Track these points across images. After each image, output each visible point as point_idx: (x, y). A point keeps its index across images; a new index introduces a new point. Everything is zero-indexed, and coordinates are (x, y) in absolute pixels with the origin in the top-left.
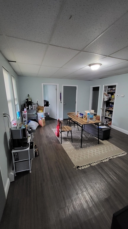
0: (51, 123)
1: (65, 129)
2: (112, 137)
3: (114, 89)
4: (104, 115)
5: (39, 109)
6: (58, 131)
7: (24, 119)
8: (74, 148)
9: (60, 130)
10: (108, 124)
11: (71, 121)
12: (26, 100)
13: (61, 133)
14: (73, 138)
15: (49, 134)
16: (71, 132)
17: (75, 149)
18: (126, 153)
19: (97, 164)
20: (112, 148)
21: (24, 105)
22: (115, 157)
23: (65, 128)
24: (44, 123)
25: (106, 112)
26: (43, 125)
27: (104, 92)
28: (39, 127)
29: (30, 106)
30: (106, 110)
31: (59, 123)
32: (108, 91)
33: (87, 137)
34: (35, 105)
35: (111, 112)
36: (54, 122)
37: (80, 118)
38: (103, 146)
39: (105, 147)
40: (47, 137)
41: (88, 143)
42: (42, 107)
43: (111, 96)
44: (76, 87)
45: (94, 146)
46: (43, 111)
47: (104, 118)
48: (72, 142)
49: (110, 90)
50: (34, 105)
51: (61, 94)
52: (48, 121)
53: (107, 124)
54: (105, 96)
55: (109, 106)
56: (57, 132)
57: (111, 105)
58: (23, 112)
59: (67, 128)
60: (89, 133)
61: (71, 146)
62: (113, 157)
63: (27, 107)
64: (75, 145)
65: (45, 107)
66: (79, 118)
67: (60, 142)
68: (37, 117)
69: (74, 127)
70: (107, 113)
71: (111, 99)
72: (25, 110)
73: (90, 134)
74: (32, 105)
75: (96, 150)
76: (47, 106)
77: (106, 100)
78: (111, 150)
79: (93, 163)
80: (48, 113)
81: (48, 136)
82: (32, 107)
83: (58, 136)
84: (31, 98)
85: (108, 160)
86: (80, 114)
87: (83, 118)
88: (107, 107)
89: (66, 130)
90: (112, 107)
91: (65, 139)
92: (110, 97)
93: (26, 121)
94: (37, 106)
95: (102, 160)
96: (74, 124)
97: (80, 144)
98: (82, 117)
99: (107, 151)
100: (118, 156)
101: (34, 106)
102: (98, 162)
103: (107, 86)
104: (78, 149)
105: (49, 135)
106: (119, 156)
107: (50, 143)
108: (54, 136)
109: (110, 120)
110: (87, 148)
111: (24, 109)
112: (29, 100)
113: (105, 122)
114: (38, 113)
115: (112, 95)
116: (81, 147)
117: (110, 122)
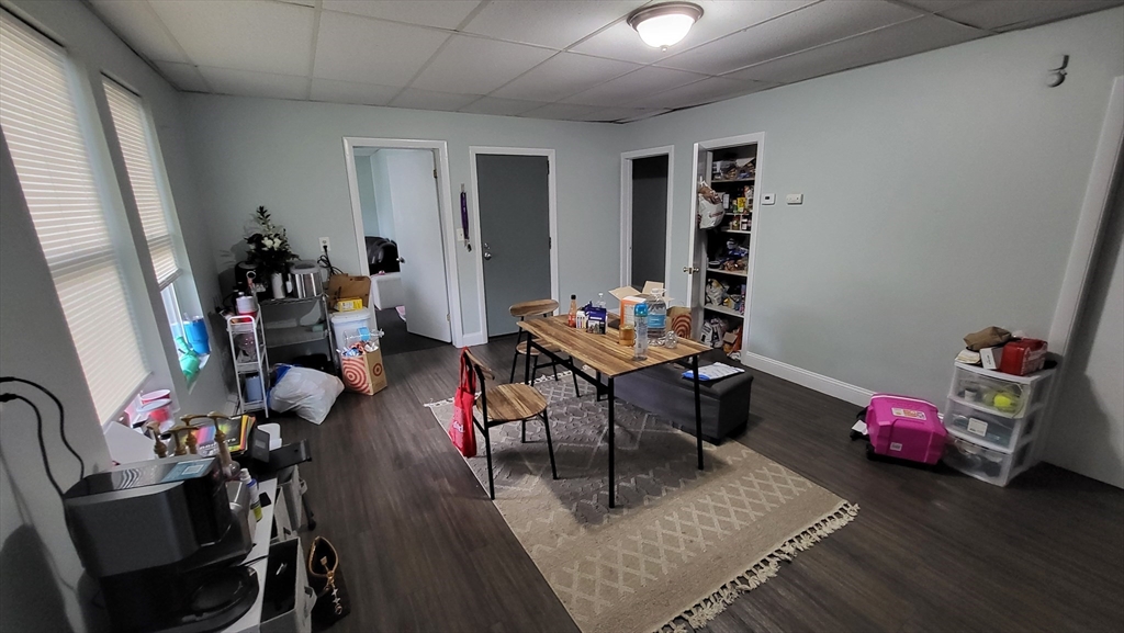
0: (417, 368)
1: (510, 404)
2: (760, 419)
3: (741, 163)
4: (702, 302)
5: (337, 290)
6: (468, 421)
7: (240, 366)
8: (571, 519)
9: (478, 414)
10: (721, 348)
11: (534, 352)
12: (251, 240)
13: (486, 433)
14: (555, 449)
15: (414, 438)
16: (545, 419)
17: (580, 522)
18: (853, 510)
19: (719, 607)
20: (775, 485)
21: (239, 273)
22: (806, 543)
23: (504, 400)
24: (375, 372)
25: (707, 283)
26: (369, 387)
27: (698, 180)
28: (350, 396)
29: (277, 279)
30: (709, 275)
31: (470, 374)
32: (713, 175)
33: (633, 437)
34: (311, 273)
35: (736, 286)
36: (437, 361)
37: (589, 330)
38: (724, 479)
39: (738, 484)
40: (401, 461)
41: (644, 470)
42: (361, 278)
43: (730, 203)
44: (544, 161)
45: (677, 485)
46: (365, 304)
47: (701, 315)
48: (555, 478)
49: (726, 171)
50: (306, 271)
51: (463, 197)
52: (400, 358)
53: (719, 344)
54: (704, 202)
55: (725, 254)
56: (460, 429)
57: (734, 250)
58: (229, 318)
59: (521, 398)
60: (637, 409)
61: (549, 508)
62: (796, 544)
63: (261, 288)
64: (576, 496)
65: (375, 279)
66: (580, 331)
67: (486, 486)
68: (331, 340)
69: (552, 377)
70: (716, 291)
71: (732, 218)
72: (244, 303)
73: (643, 412)
74: (294, 271)
75: (695, 513)
76: (389, 270)
77: (709, 222)
78: (776, 501)
79: (698, 606)
80: (401, 311)
81: (408, 455)
82: (289, 284)
83: (470, 449)
84: (281, 232)
85: (772, 569)
86: (588, 309)
87: (608, 329)
88: (711, 258)
89: (516, 411)
90: (736, 258)
91: (514, 461)
92: (726, 206)
93: (256, 374)
94: (324, 273)
95: (741, 579)
96: (553, 364)
97: (601, 483)
98: (602, 329)
99: (755, 507)
100: (819, 532)
101: (306, 278)
102: (725, 593)
103: (707, 151)
104: (598, 520)
105: (412, 448)
106: (826, 530)
107: (424, 500)
108: (440, 446)
109: (735, 324)
110: (646, 503)
111: (235, 303)
112: (268, 242)
113: (709, 336)
114: (336, 319)
115: (733, 197)
116: (612, 505)
117: (731, 337)
